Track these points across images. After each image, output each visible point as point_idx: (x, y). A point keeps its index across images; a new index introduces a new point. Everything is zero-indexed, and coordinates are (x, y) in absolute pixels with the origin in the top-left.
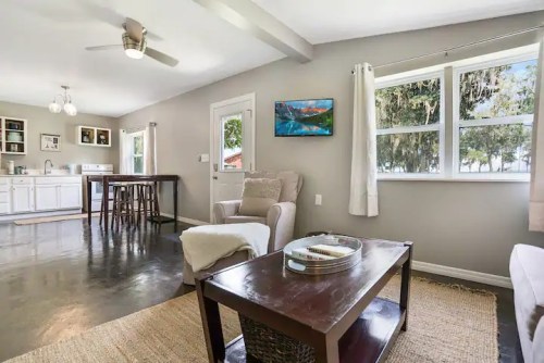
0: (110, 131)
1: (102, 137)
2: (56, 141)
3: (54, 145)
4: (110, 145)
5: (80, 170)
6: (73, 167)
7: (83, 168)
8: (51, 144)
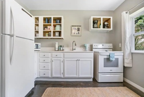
0: (111, 18)
1: (106, 23)
2: (78, 30)
3: (77, 32)
4: (111, 29)
5: (91, 48)
6: (88, 46)
7: (94, 47)
8: (76, 32)
